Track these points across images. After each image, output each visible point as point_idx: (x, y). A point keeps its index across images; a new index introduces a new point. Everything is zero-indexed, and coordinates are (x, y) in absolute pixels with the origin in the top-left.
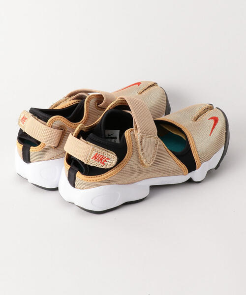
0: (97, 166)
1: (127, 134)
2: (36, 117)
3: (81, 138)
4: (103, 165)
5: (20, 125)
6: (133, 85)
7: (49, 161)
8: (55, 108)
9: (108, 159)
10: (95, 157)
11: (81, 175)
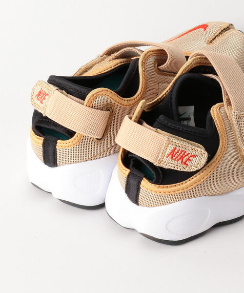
0: (176, 169)
1: (215, 112)
2: (64, 91)
3: (145, 124)
4: (185, 166)
5: (34, 104)
6: (195, 29)
7: (90, 162)
8: (85, 75)
9: (193, 156)
10: (172, 154)
11: (149, 184)
